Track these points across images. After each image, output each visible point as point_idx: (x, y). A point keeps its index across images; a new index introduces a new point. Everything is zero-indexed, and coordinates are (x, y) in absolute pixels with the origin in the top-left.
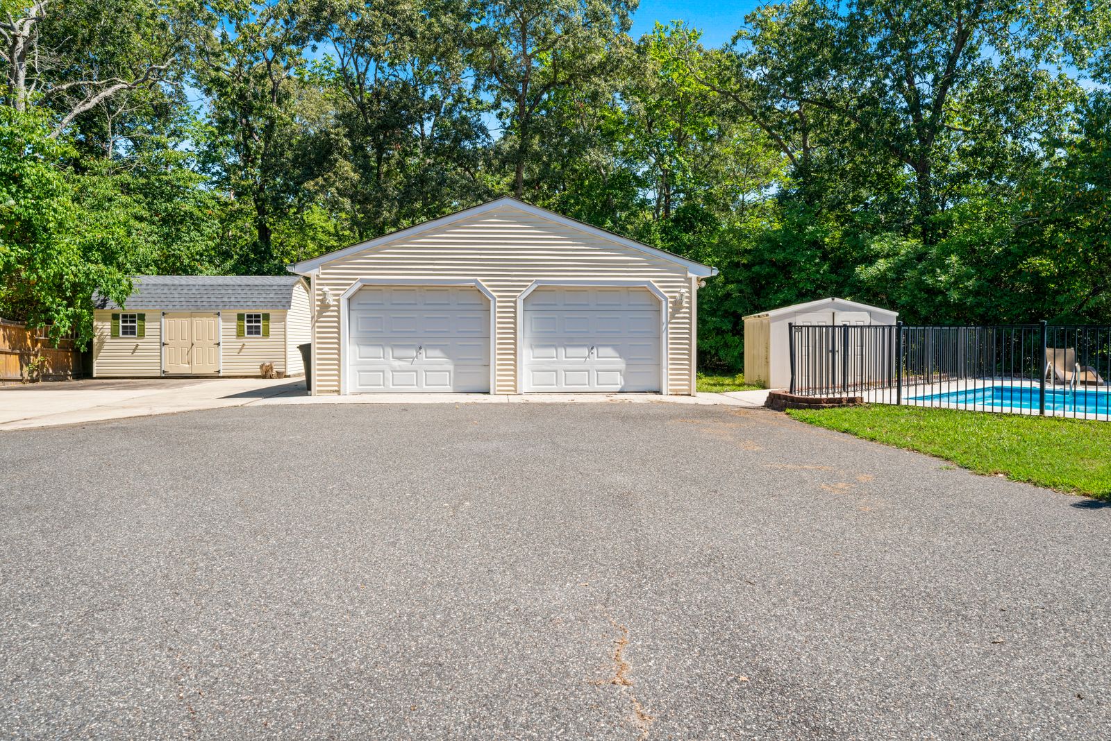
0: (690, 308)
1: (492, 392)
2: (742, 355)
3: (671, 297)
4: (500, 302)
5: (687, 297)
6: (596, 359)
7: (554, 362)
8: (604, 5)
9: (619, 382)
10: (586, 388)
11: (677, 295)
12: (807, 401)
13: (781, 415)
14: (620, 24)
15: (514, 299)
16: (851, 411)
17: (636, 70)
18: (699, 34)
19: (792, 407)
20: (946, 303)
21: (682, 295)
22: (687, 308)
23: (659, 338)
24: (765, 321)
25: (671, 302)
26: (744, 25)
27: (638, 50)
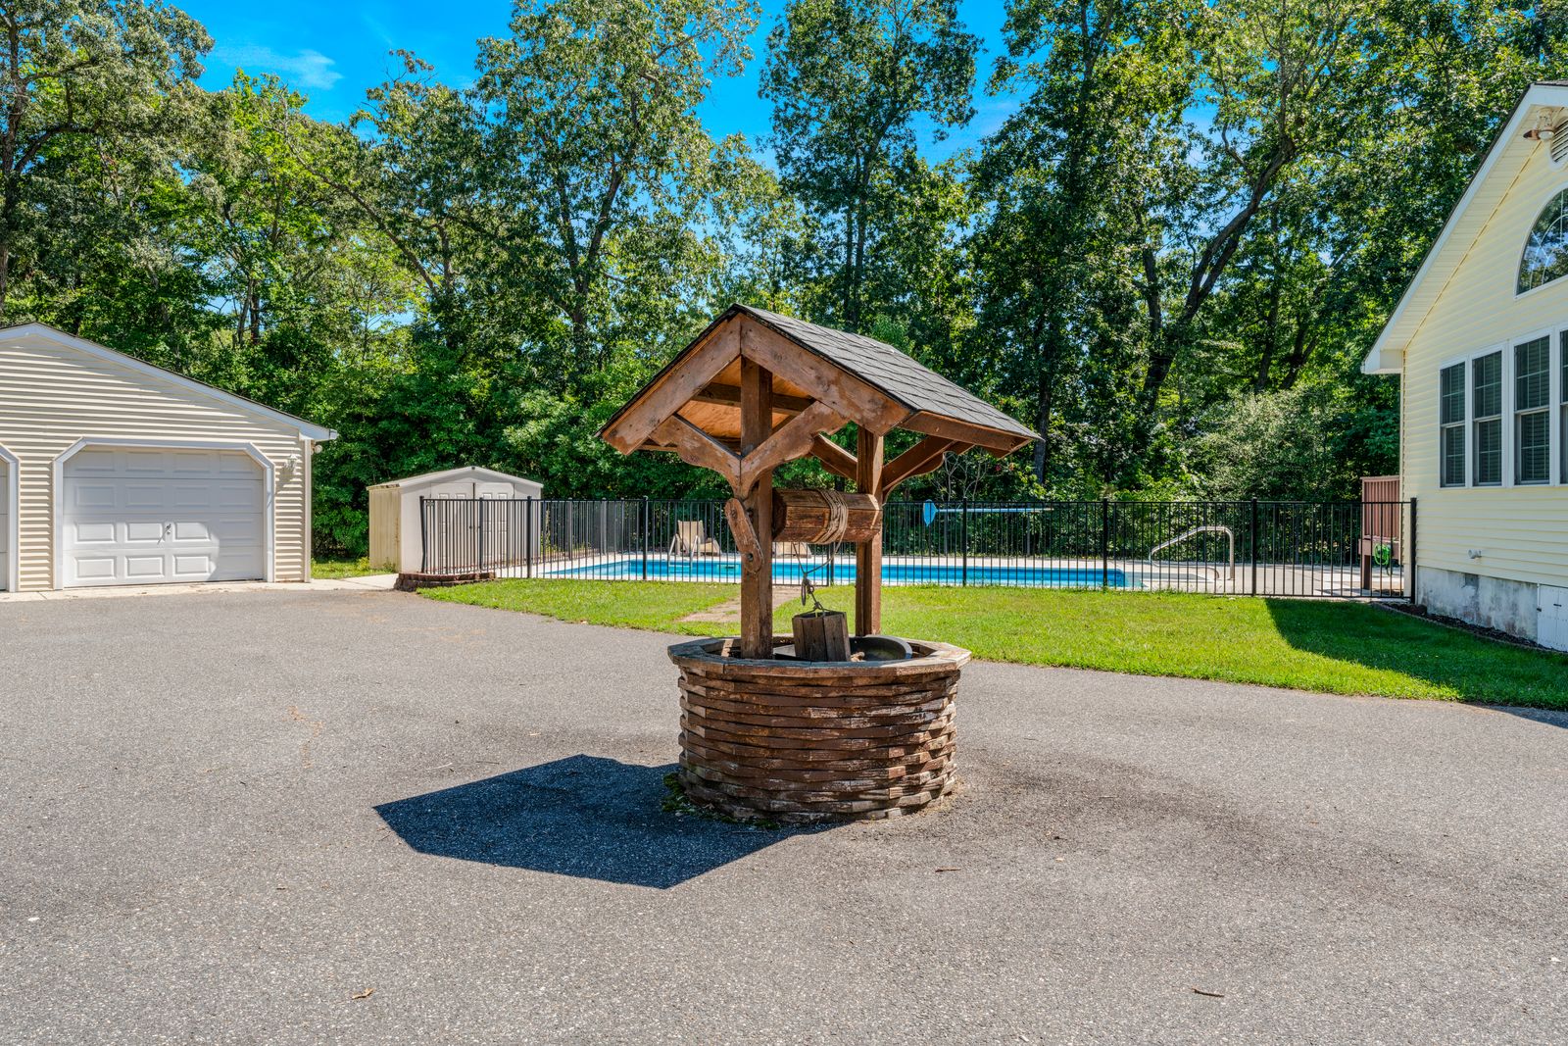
0: (303, 477)
1: (12, 587)
2: (365, 536)
3: (278, 464)
4: (23, 465)
5: (298, 464)
6: (175, 541)
7: (110, 546)
8: (158, 35)
9: (209, 567)
10: (160, 578)
11: (286, 461)
12: (439, 579)
13: (413, 595)
14: (183, 64)
15: (48, 462)
16: (481, 587)
17: (211, 139)
18: (304, 101)
19: (423, 587)
20: (597, 473)
21: (292, 462)
22: (298, 477)
23: (262, 514)
24: (395, 493)
25: (277, 470)
26: (366, 101)
27: (213, 110)
